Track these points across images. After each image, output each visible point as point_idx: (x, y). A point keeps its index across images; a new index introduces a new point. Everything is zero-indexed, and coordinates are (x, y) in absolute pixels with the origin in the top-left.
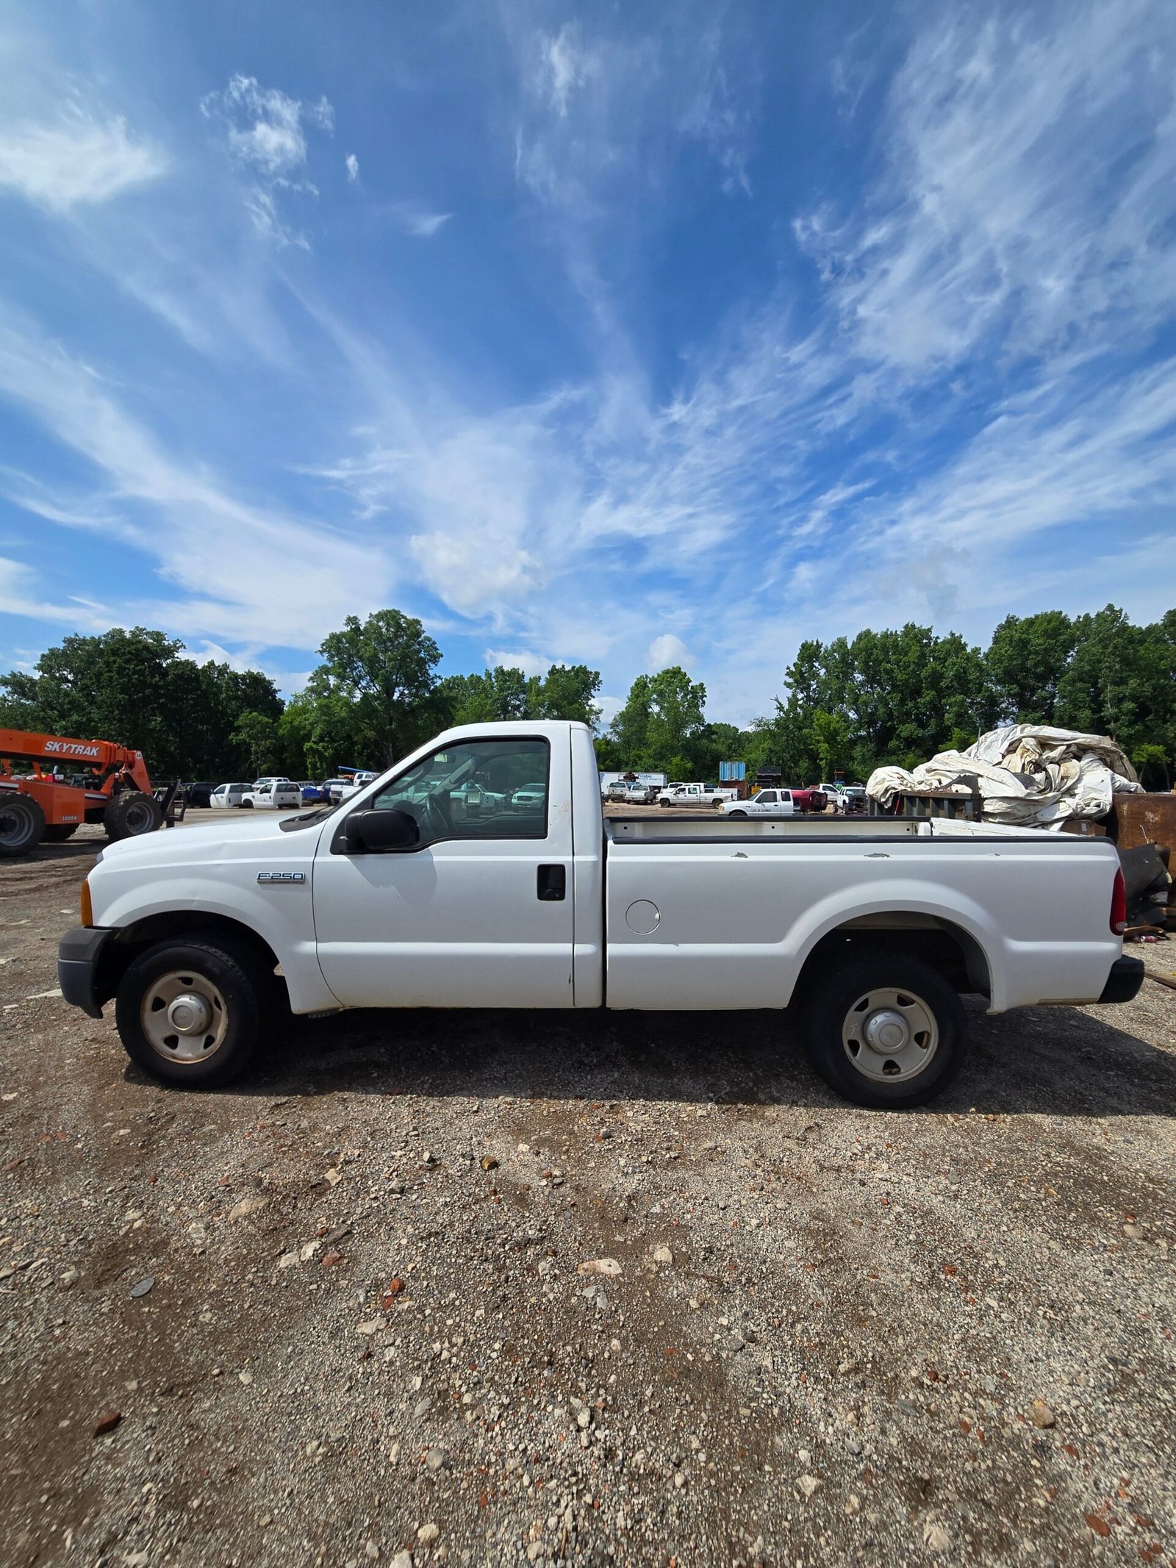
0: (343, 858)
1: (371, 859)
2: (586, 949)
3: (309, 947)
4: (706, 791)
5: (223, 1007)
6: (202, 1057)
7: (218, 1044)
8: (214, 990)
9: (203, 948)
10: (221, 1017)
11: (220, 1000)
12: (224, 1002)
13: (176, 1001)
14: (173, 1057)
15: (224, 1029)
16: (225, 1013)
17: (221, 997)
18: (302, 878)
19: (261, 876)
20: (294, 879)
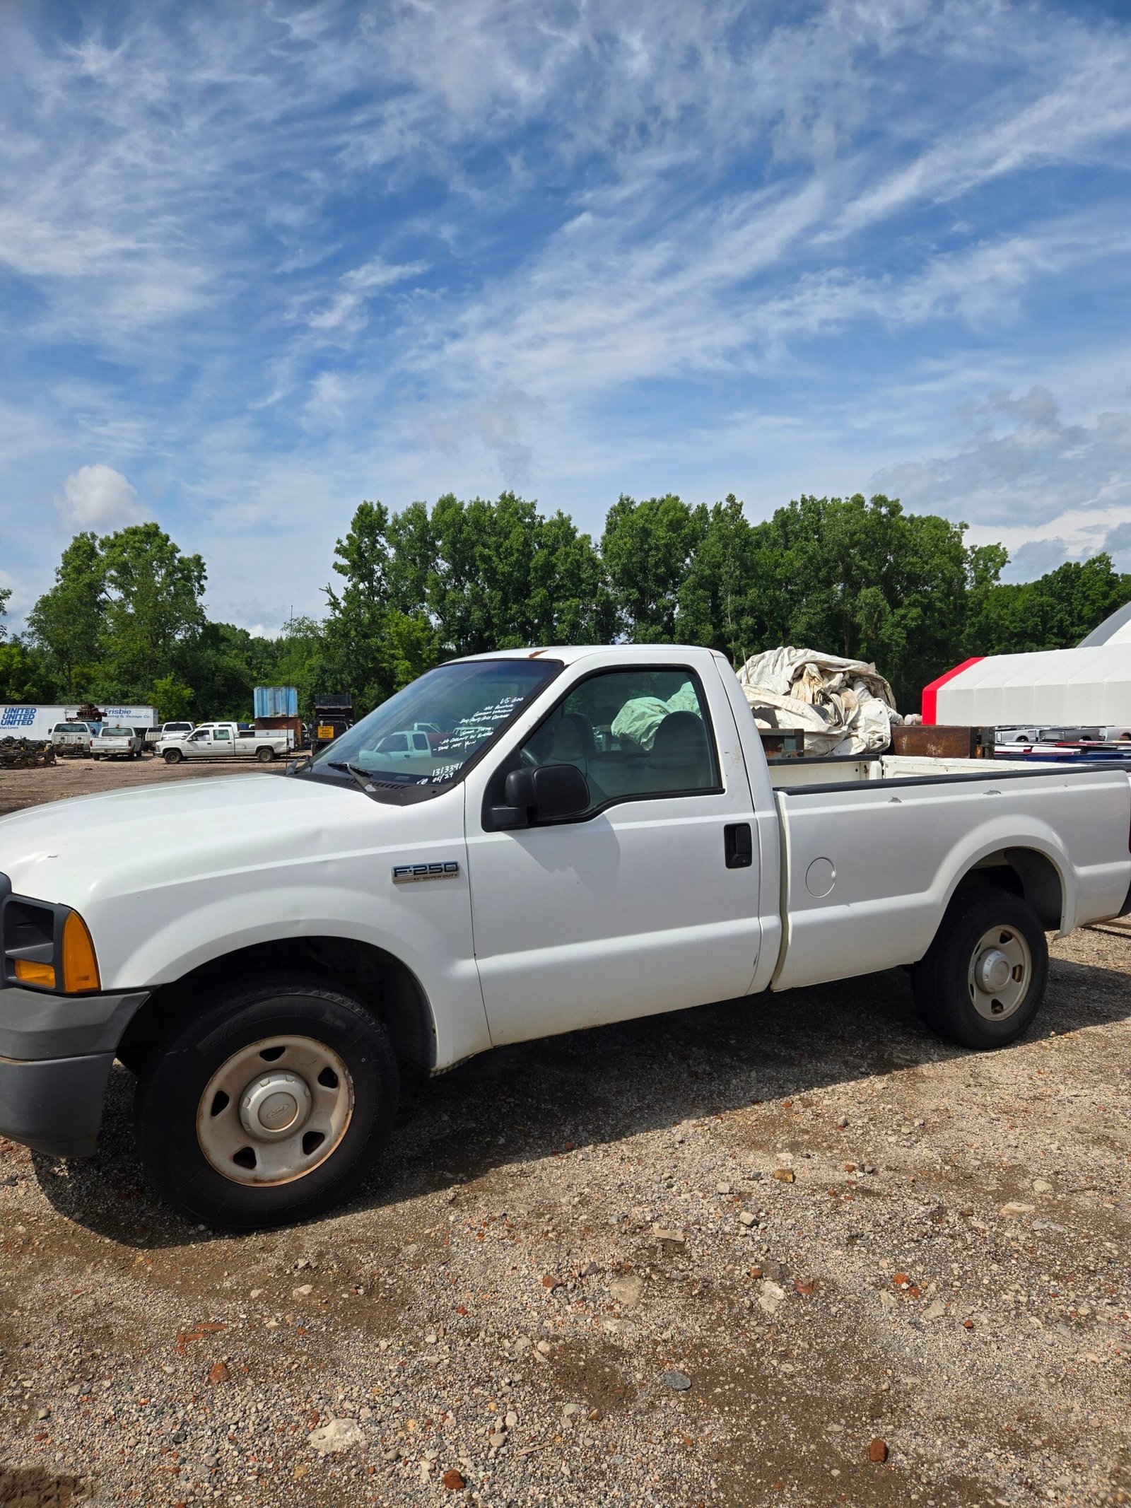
0: (501, 837)
1: (540, 835)
2: (771, 921)
3: (467, 967)
5: (342, 1081)
6: (310, 1167)
7: (337, 1140)
8: (330, 1059)
9: (311, 994)
10: (336, 1097)
11: (338, 1070)
12: (347, 1072)
13: (262, 1089)
14: (256, 1181)
15: (347, 1114)
16: (349, 1089)
17: (342, 1065)
18: (457, 869)
19: (397, 872)
20: (446, 870)
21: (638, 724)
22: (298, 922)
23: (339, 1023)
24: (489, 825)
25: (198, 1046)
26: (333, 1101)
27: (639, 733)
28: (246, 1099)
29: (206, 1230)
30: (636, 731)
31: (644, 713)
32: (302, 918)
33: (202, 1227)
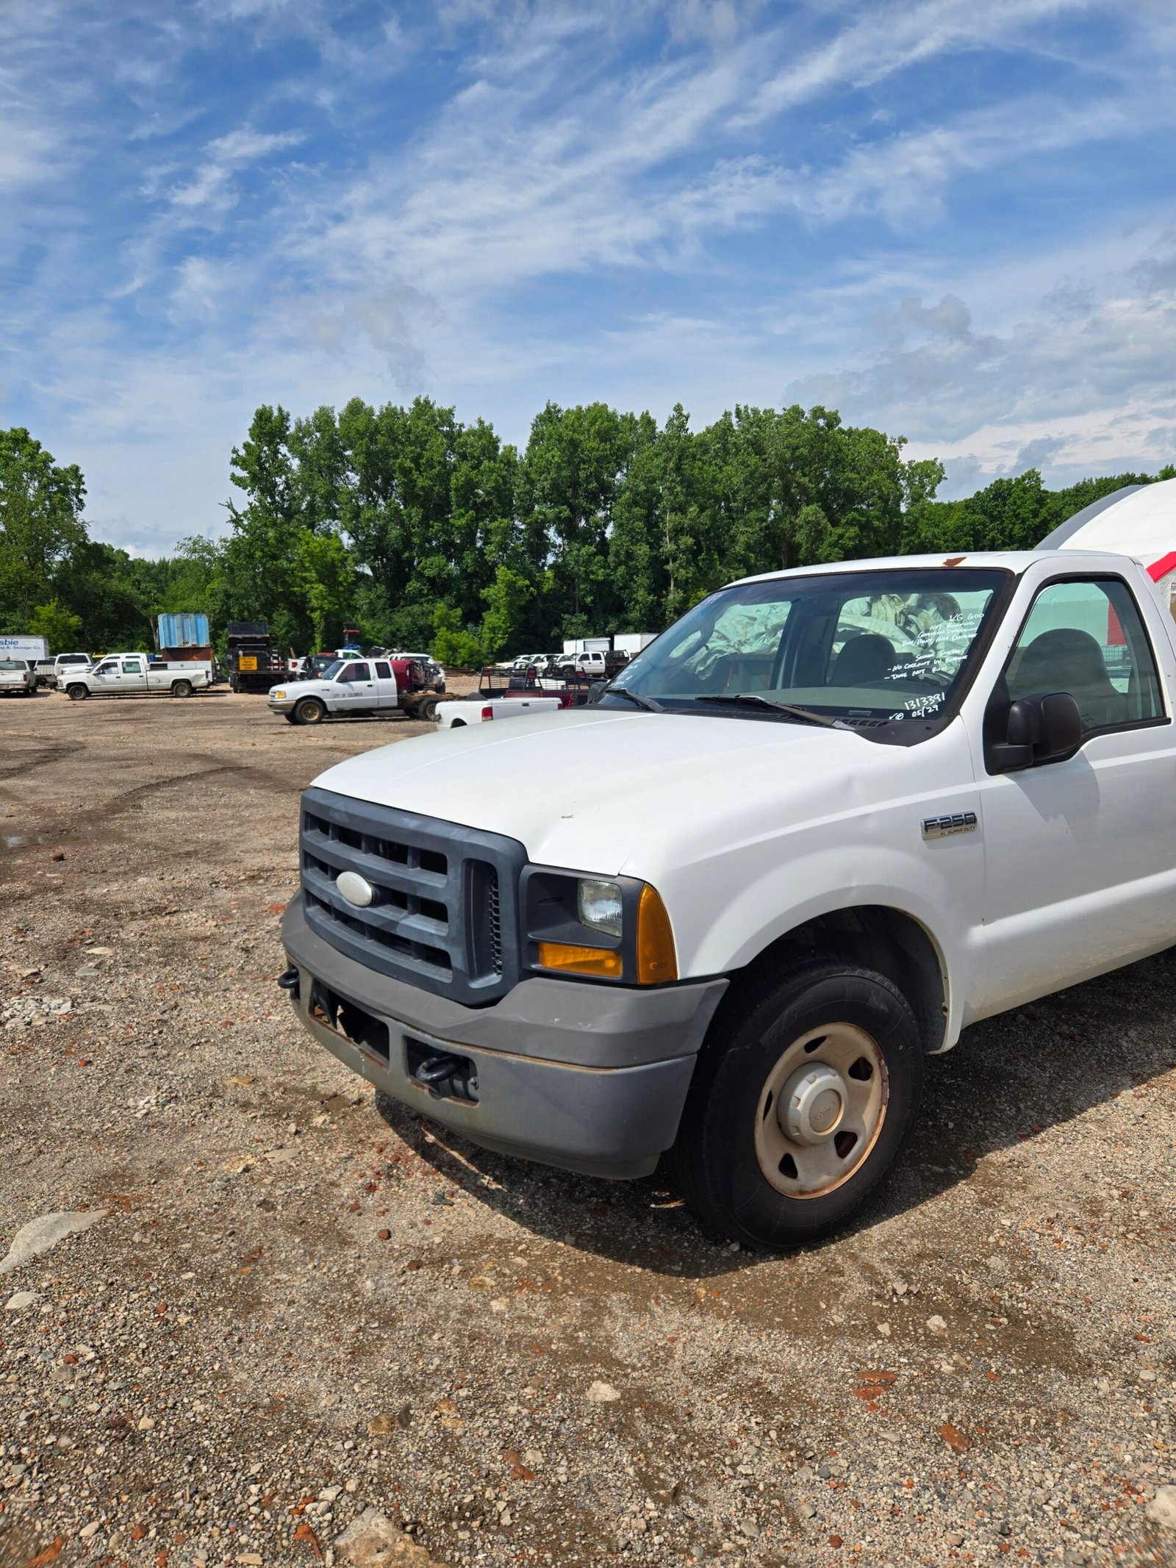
0: (1002, 781)
3: (979, 934)
4: (153, 667)
5: (876, 1072)
6: (847, 1173)
7: (871, 1140)
8: (865, 1046)
9: (857, 973)
10: (869, 1091)
11: (873, 1060)
12: (883, 1062)
13: (811, 1087)
14: (802, 1193)
15: (880, 1110)
16: (884, 1081)
17: (878, 1054)
18: (974, 820)
19: (928, 826)
20: (967, 821)
22: (851, 888)
23: (883, 1007)
24: (994, 766)
25: (760, 1040)
26: (865, 1096)
28: (793, 1100)
29: (740, 1250)
32: (854, 884)
33: (735, 1247)
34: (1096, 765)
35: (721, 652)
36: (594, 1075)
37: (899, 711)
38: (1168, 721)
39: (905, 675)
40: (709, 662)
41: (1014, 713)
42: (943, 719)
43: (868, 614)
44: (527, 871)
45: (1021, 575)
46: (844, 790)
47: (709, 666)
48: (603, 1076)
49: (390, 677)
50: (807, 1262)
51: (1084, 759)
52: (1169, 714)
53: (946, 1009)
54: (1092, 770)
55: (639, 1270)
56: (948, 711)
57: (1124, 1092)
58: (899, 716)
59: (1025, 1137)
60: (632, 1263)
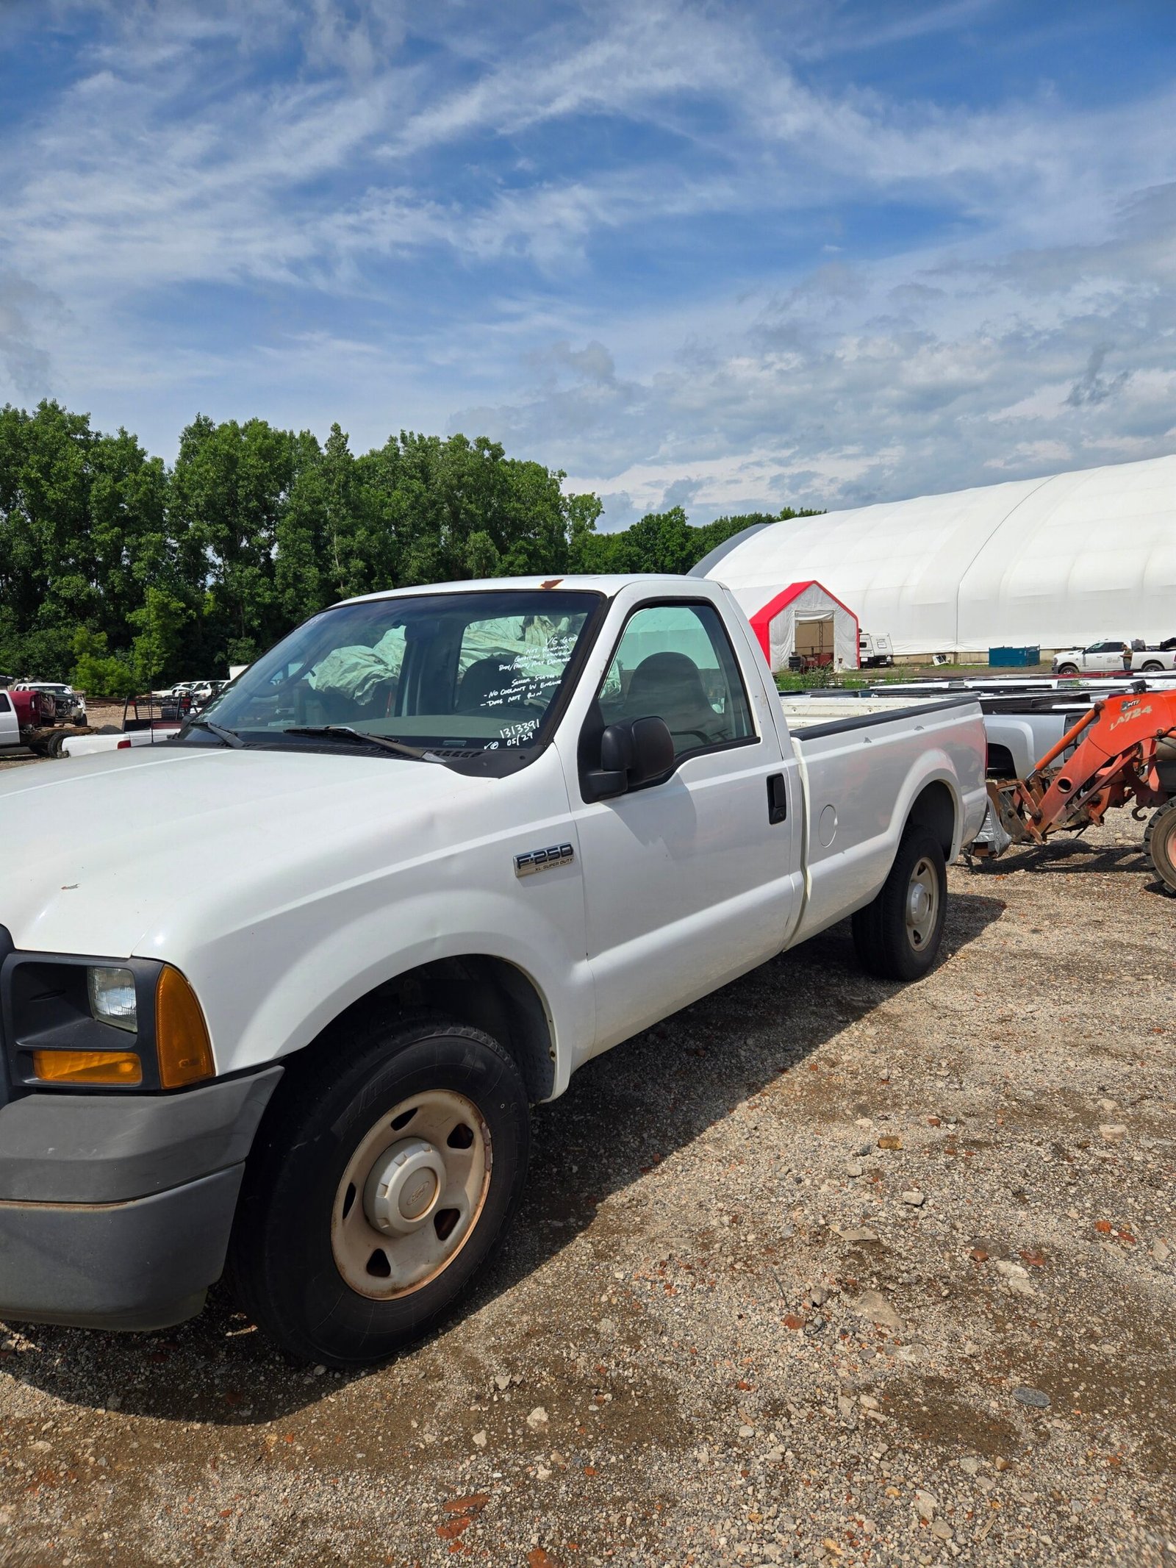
0: (600, 808)
1: (631, 800)
2: (799, 878)
3: (582, 970)
5: (478, 1138)
6: (449, 1256)
7: (475, 1214)
8: (464, 1111)
9: (447, 1033)
10: (471, 1159)
11: (473, 1124)
12: (484, 1125)
13: (400, 1169)
14: (395, 1291)
15: (484, 1178)
16: (486, 1145)
17: (478, 1117)
18: (571, 852)
19: (522, 862)
20: (563, 854)
21: (350, 676)
22: (434, 940)
23: (480, 1065)
24: (590, 794)
25: (332, 1129)
26: (466, 1165)
27: (352, 686)
28: (380, 1188)
29: (327, 1372)
30: (349, 683)
31: (357, 664)
32: (438, 935)
33: (320, 1370)
34: (691, 786)
35: (378, 676)
36: (103, 1213)
37: (494, 740)
38: (758, 740)
39: (500, 701)
40: (367, 687)
41: (606, 738)
42: (537, 748)
43: (522, 639)
44: (11, 961)
45: (612, 598)
46: (426, 829)
47: (368, 691)
48: (114, 1212)
49: (9, 710)
50: (405, 1370)
51: (680, 782)
52: (759, 734)
53: (553, 1054)
54: (687, 792)
55: (198, 1426)
56: (542, 739)
57: (740, 1105)
58: (494, 746)
59: (646, 1170)
60: (190, 1418)
